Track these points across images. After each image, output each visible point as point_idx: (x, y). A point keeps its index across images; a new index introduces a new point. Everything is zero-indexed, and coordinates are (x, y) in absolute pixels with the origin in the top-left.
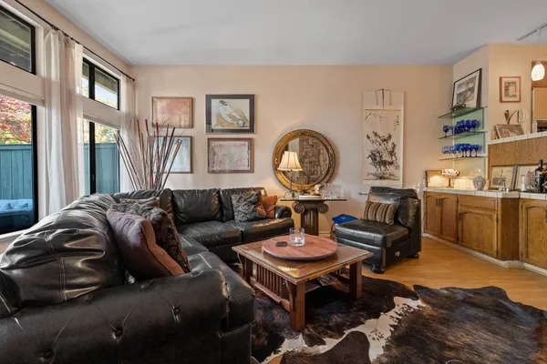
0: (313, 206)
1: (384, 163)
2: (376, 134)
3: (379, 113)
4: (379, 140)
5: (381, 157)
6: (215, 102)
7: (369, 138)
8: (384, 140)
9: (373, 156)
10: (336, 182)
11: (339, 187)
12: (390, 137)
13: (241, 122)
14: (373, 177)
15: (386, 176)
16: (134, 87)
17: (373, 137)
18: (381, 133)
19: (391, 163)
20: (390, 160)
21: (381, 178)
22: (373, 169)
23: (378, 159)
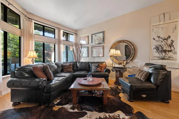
0: (118, 69)
1: (165, 51)
2: (159, 37)
3: (162, 26)
4: (161, 40)
5: (162, 48)
6: (94, 36)
7: (154, 39)
8: (165, 39)
9: (157, 48)
10: (135, 61)
11: (138, 62)
12: (169, 37)
13: (100, 41)
14: (157, 58)
15: (166, 58)
16: (77, 36)
17: (157, 39)
18: (162, 36)
19: (171, 51)
20: (169, 49)
21: (162, 59)
22: (157, 54)
23: (160, 49)
